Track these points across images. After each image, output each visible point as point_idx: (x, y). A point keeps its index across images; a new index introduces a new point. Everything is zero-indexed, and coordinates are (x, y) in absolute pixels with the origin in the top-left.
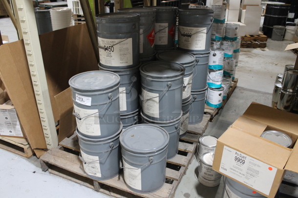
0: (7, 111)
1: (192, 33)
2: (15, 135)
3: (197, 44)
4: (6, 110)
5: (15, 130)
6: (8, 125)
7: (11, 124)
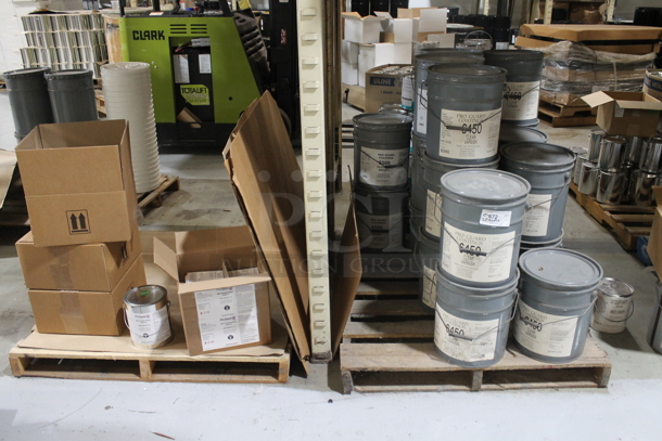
0: (234, 289)
1: (522, 92)
2: (240, 344)
3: (528, 110)
4: (231, 288)
5: (242, 331)
6: (227, 324)
7: (237, 319)
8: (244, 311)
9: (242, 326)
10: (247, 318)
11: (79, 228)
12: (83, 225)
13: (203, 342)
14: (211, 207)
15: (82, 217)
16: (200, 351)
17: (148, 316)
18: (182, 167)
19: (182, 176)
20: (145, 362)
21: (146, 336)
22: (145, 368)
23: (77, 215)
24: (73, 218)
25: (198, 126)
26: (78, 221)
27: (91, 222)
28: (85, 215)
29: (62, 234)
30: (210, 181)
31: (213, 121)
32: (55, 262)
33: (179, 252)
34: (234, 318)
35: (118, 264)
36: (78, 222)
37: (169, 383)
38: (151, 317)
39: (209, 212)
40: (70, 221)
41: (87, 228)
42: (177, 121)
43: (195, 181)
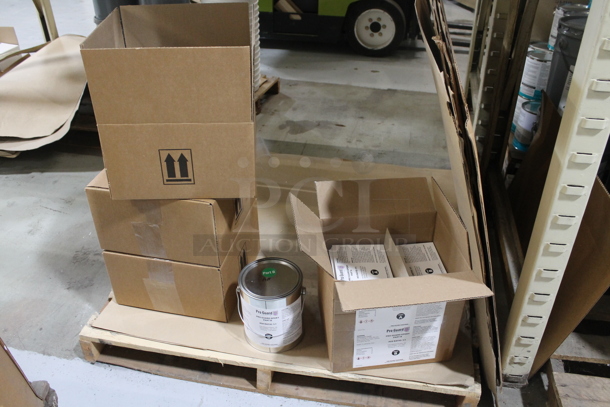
5: (413, 345)
6: (395, 336)
7: (411, 331)
8: (423, 321)
9: (416, 338)
10: (426, 329)
11: (178, 175)
12: (184, 172)
13: (355, 356)
14: (320, 118)
15: (183, 160)
16: (349, 368)
17: (276, 313)
18: (279, 64)
19: (284, 76)
20: (265, 372)
21: (269, 336)
22: (263, 379)
23: (176, 156)
24: (170, 160)
25: (298, 17)
26: (177, 166)
27: (196, 167)
28: (187, 157)
29: (152, 183)
30: (313, 84)
31: (316, 12)
32: (139, 220)
33: (324, 216)
34: (407, 329)
35: (230, 226)
36: (177, 168)
37: (296, 400)
38: (280, 315)
39: (318, 125)
40: (164, 164)
41: (190, 176)
42: (275, 10)
43: (296, 84)
